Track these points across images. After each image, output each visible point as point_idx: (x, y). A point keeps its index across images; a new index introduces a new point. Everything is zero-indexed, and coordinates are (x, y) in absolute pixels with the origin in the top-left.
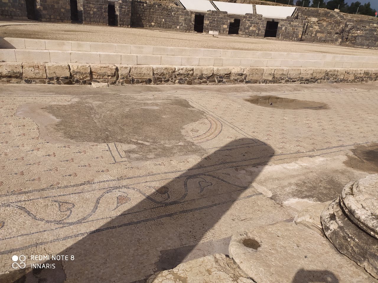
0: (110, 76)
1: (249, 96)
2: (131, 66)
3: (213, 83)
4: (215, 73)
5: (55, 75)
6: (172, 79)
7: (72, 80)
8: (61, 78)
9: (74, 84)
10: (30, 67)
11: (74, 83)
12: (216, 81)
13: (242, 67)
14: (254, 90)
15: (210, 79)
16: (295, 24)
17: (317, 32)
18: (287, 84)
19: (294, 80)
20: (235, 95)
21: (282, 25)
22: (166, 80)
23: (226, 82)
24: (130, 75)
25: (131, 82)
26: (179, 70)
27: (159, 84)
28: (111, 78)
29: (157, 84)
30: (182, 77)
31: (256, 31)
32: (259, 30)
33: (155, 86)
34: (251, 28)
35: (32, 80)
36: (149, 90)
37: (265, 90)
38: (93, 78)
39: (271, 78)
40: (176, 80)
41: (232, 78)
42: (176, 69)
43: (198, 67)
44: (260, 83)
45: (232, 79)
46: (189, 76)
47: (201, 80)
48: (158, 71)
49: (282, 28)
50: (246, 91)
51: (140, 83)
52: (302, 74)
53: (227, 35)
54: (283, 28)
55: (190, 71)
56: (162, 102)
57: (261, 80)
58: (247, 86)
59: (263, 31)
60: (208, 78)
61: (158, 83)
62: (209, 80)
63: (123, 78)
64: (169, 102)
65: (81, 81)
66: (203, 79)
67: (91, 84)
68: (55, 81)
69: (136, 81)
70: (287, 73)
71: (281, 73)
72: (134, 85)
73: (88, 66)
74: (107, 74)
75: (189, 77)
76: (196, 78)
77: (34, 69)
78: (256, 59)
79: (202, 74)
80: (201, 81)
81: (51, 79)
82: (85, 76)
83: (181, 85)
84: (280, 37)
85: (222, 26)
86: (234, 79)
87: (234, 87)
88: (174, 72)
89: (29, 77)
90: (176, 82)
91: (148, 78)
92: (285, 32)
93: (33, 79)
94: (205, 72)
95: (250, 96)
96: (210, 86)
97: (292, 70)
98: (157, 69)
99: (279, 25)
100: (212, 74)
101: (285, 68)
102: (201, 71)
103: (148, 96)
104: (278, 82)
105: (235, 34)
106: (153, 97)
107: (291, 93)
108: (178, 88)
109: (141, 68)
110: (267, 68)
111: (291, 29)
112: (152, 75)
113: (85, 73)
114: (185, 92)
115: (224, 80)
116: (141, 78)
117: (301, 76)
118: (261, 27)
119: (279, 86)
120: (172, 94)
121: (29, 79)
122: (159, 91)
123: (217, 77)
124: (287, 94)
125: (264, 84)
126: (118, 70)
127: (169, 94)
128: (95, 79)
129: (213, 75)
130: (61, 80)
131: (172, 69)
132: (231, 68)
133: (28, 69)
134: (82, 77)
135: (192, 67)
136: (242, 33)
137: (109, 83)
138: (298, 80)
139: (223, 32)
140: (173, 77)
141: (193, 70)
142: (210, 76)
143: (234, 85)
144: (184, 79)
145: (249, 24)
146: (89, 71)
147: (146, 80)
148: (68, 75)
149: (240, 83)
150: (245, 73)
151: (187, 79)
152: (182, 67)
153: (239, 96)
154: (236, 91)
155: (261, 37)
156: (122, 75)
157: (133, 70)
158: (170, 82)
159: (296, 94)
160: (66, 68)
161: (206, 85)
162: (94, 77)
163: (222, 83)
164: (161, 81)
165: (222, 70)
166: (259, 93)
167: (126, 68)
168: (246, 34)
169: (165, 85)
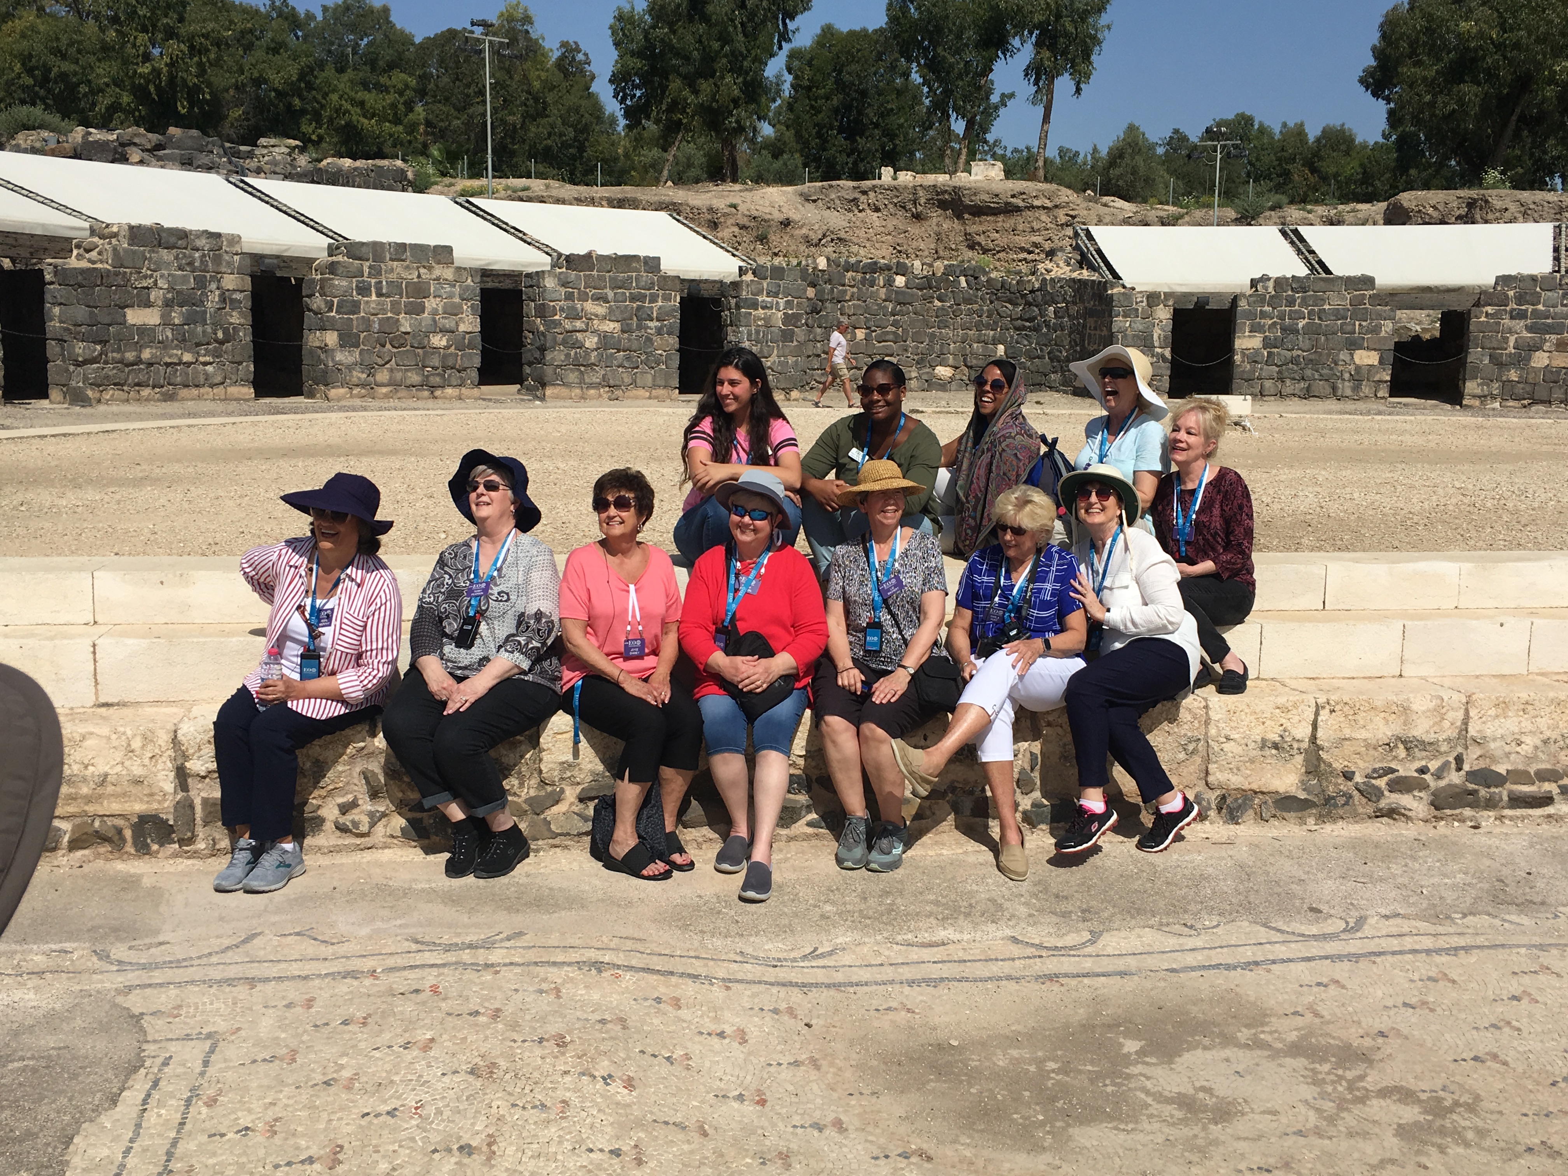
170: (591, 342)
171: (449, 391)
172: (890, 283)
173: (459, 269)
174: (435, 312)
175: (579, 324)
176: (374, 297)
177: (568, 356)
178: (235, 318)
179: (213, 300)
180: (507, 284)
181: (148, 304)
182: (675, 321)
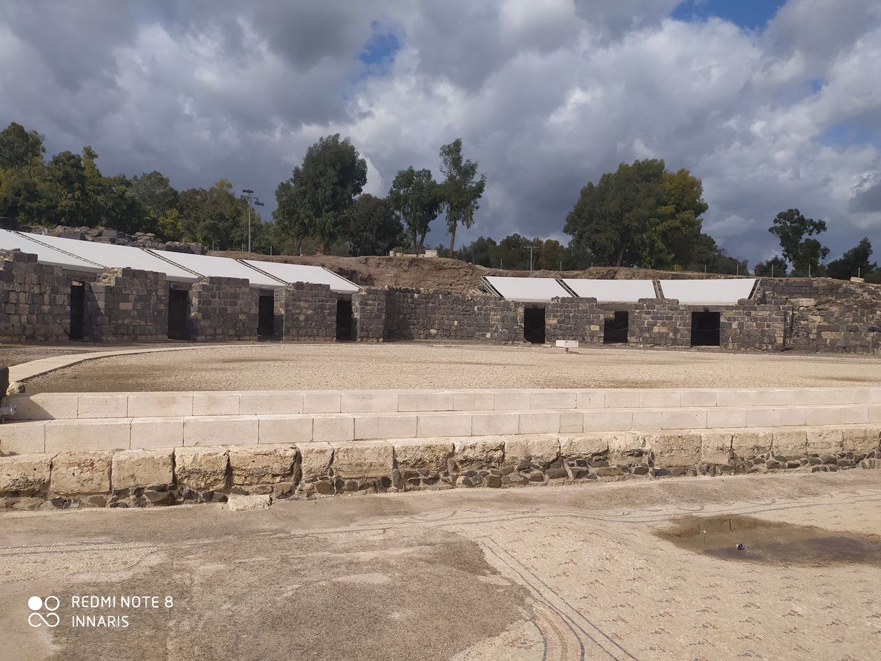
0: (278, 475)
1: (667, 517)
2: (335, 446)
3: (561, 480)
4: (564, 452)
5: (132, 483)
6: (447, 474)
7: (175, 493)
8: (149, 488)
9: (180, 503)
10: (70, 465)
11: (182, 499)
12: (570, 474)
13: (638, 433)
14: (681, 499)
15: (551, 470)
16: (762, 314)
17: (821, 329)
18: (774, 475)
19: (791, 462)
20: (627, 518)
21: (729, 319)
22: (430, 479)
23: (598, 474)
24: (331, 469)
25: (335, 488)
26: (464, 449)
27: (410, 490)
28: (281, 481)
29: (406, 491)
30: (474, 468)
31: (668, 334)
32: (676, 331)
33: (401, 495)
34: (656, 329)
35: (71, 498)
36: (379, 511)
37: (715, 497)
38: (234, 484)
39: (727, 460)
40: (457, 477)
41: (613, 463)
42: (457, 448)
43: (515, 439)
44: (695, 474)
45: (613, 467)
46: (493, 464)
47: (527, 472)
48: (409, 457)
49: (732, 325)
50: (657, 501)
51: (360, 490)
52: (812, 445)
53: (600, 347)
54: (735, 325)
55: (496, 450)
56: (404, 554)
57: (697, 466)
58: (661, 485)
59: (685, 332)
60: (547, 466)
61: (408, 487)
62: (549, 474)
63: (314, 479)
64: (425, 553)
65: (201, 494)
66: (532, 470)
67: (225, 500)
68: (132, 497)
69: (349, 484)
70: (769, 444)
71: (751, 444)
72: (341, 496)
73: (221, 454)
74: (269, 472)
75: (494, 467)
76: (513, 469)
77: (80, 471)
78: (674, 410)
79: (529, 458)
80: (528, 476)
81: (122, 493)
82: (212, 479)
83: (470, 490)
84: (730, 344)
85: (587, 327)
86: (618, 466)
87: (622, 489)
88: (452, 454)
89: (63, 491)
90: (457, 482)
91: (382, 474)
92: (740, 333)
93: (74, 495)
94: (535, 452)
95: (671, 517)
96: (553, 489)
97: (782, 434)
98: (405, 450)
99: (722, 320)
100: (555, 457)
101: (761, 432)
102: (526, 449)
103: (368, 533)
104: (749, 469)
105: (621, 344)
106: (381, 537)
107: (793, 505)
108: (461, 501)
109: (363, 451)
110: (709, 432)
111: (755, 325)
112: (391, 467)
113: (214, 472)
114: (479, 515)
115: (592, 470)
116: (360, 475)
117: (809, 450)
118: (680, 326)
119: (753, 480)
120: (438, 523)
121: (64, 498)
122: (406, 513)
123: (570, 463)
124: (783, 509)
125: (707, 478)
126: (301, 458)
127: (431, 525)
128: (238, 487)
129: (559, 459)
130: (147, 494)
131: (445, 449)
132: (606, 436)
133: (64, 471)
134: (203, 484)
135: (500, 440)
136: (635, 341)
137: (274, 496)
138: (806, 462)
139: (592, 339)
140: (450, 468)
141: (502, 447)
142: (552, 462)
143: (621, 484)
144: (478, 472)
145: (650, 320)
146: (224, 466)
147: (375, 480)
148: (167, 479)
149: (639, 476)
150: (647, 448)
151: (489, 474)
152: (472, 441)
153: (638, 520)
154: (626, 504)
155: (683, 347)
156: (310, 471)
157: (340, 455)
158: (440, 483)
159: (810, 509)
160: (164, 464)
161: (542, 485)
162: (237, 480)
163: (588, 479)
164: (417, 482)
165: (581, 442)
166: (697, 507)
167: (322, 452)
168: (646, 341)
169: (429, 492)
170: (302, 318)
171: (246, 337)
172: (412, 297)
173: (251, 288)
174: (241, 305)
175: (298, 311)
176: (217, 299)
177: (293, 324)
178: (162, 307)
179: (153, 300)
180: (268, 295)
181: (129, 301)
182: (335, 310)
